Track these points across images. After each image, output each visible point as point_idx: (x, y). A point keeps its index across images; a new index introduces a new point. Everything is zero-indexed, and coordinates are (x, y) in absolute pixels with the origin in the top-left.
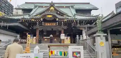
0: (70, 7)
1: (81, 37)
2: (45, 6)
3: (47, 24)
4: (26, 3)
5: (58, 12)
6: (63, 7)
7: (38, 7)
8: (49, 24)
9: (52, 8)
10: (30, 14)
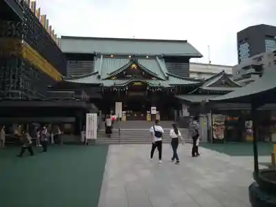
0: (157, 58)
1: (180, 113)
2: (114, 55)
6: (146, 56)
7: (102, 56)
9: (134, 66)
10: (97, 73)
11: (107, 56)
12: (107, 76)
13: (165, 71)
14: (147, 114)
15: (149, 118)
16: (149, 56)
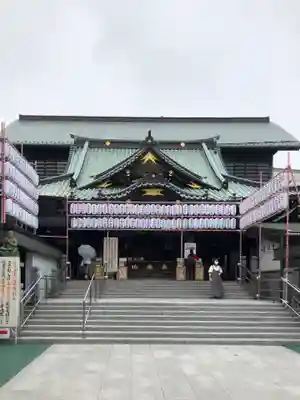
0: (204, 145)
1: (253, 263)
2: (112, 143)
4: (22, 118)
5: (171, 172)
6: (179, 143)
7: (86, 144)
9: (150, 157)
10: (72, 175)
11: (97, 144)
12: (92, 181)
13: (221, 170)
14: (176, 263)
15: (181, 273)
16: (187, 143)
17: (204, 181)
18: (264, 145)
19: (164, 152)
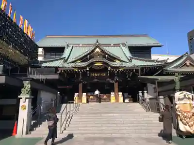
0: (121, 45)
2: (83, 44)
3: (93, 74)
5: (107, 56)
6: (110, 44)
8: (96, 75)
9: (98, 50)
16: (114, 44)
17: (121, 59)
18: (146, 45)
19: (104, 48)
